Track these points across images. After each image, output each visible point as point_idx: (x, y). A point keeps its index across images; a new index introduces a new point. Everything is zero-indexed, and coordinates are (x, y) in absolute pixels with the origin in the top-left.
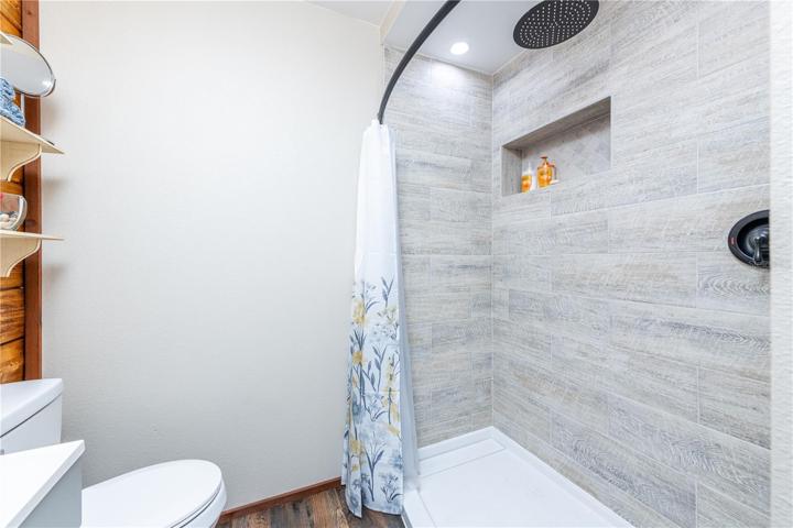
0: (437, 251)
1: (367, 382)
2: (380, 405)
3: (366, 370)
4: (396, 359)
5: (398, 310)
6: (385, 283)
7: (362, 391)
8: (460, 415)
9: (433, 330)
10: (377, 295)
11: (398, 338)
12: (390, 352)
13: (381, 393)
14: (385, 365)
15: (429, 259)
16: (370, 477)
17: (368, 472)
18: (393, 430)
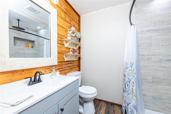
0: (155, 55)
1: (127, 86)
2: (130, 92)
3: (126, 82)
4: (135, 82)
5: (135, 70)
6: (131, 63)
7: (125, 87)
8: (166, 107)
9: (153, 78)
10: (129, 66)
11: (135, 77)
12: (133, 80)
13: (130, 89)
14: (131, 82)
15: (151, 58)
16: (127, 107)
17: (127, 106)
18: (133, 99)
